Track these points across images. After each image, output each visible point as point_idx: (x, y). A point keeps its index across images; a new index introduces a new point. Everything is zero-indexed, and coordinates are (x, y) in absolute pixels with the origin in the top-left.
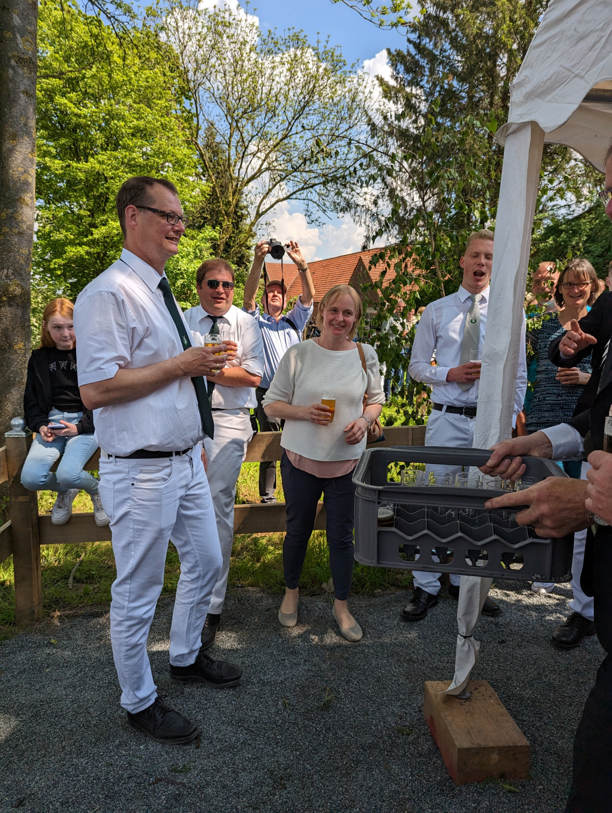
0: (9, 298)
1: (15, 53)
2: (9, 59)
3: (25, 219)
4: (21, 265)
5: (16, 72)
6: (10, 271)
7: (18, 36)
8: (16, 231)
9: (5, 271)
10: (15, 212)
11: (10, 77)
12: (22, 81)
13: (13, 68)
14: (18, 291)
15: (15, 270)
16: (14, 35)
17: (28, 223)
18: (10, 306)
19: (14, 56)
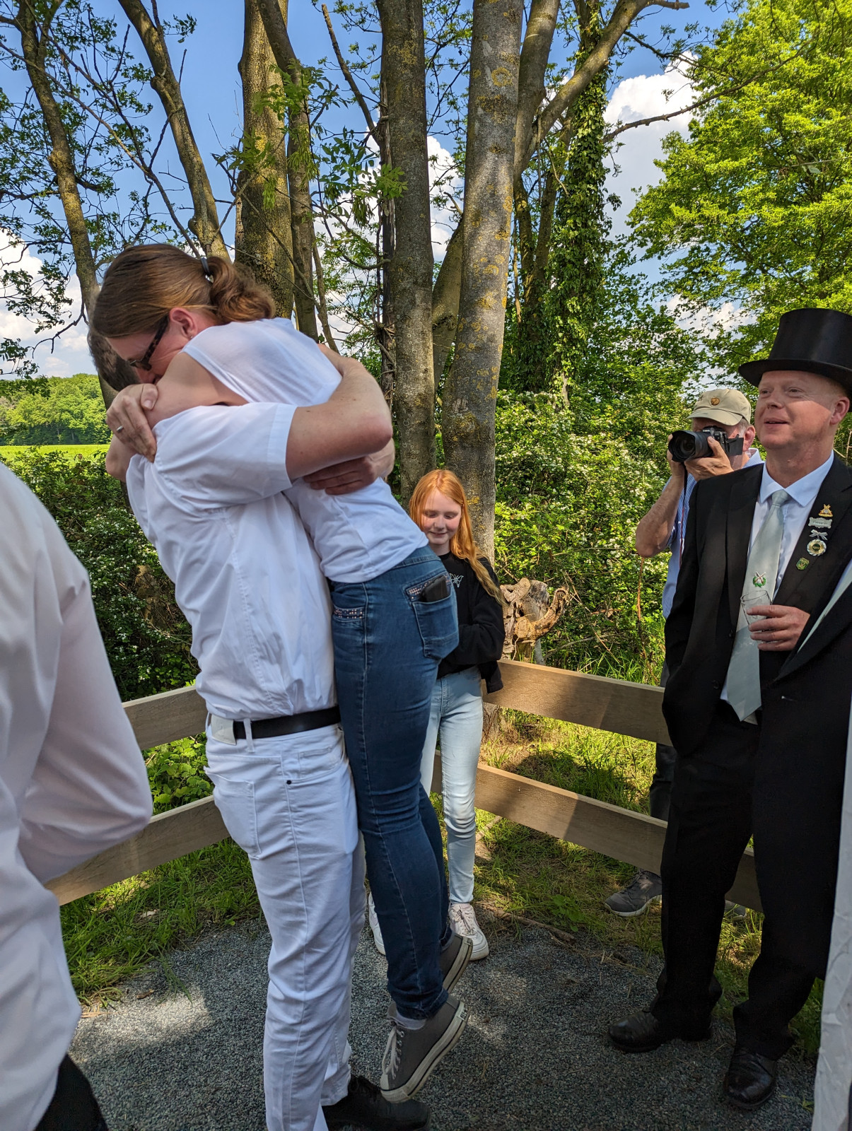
0: (461, 437)
1: (482, 97)
2: (476, 108)
3: (486, 328)
4: (479, 392)
5: (483, 124)
6: (465, 401)
7: (488, 70)
8: (473, 346)
9: (459, 403)
10: (474, 320)
11: (476, 133)
12: (490, 133)
13: (480, 121)
14: (471, 427)
15: (470, 400)
16: (483, 71)
17: (490, 333)
18: (464, 448)
19: (481, 101)
